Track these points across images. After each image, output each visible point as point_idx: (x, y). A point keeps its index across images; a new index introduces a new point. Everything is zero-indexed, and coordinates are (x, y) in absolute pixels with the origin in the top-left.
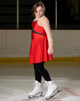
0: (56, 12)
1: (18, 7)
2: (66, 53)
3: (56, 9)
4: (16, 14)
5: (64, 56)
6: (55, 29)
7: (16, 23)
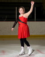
1: (16, 10)
4: (16, 14)
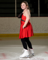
0: (39, 7)
1: (16, 4)
2: (45, 31)
3: (39, 5)
5: (44, 33)
6: (38, 17)
7: (15, 13)
